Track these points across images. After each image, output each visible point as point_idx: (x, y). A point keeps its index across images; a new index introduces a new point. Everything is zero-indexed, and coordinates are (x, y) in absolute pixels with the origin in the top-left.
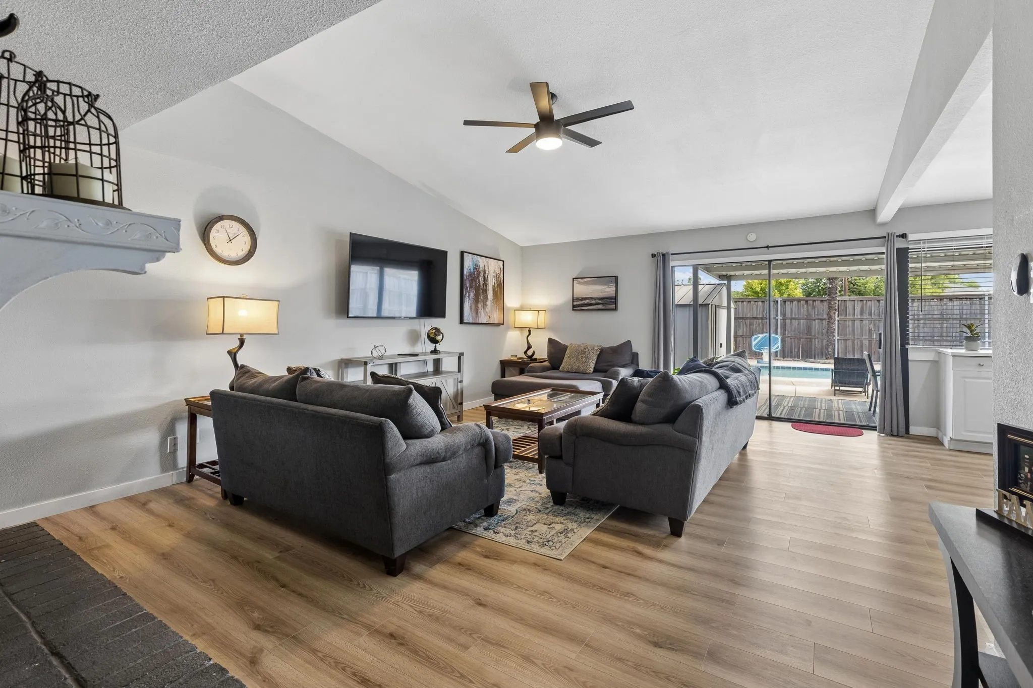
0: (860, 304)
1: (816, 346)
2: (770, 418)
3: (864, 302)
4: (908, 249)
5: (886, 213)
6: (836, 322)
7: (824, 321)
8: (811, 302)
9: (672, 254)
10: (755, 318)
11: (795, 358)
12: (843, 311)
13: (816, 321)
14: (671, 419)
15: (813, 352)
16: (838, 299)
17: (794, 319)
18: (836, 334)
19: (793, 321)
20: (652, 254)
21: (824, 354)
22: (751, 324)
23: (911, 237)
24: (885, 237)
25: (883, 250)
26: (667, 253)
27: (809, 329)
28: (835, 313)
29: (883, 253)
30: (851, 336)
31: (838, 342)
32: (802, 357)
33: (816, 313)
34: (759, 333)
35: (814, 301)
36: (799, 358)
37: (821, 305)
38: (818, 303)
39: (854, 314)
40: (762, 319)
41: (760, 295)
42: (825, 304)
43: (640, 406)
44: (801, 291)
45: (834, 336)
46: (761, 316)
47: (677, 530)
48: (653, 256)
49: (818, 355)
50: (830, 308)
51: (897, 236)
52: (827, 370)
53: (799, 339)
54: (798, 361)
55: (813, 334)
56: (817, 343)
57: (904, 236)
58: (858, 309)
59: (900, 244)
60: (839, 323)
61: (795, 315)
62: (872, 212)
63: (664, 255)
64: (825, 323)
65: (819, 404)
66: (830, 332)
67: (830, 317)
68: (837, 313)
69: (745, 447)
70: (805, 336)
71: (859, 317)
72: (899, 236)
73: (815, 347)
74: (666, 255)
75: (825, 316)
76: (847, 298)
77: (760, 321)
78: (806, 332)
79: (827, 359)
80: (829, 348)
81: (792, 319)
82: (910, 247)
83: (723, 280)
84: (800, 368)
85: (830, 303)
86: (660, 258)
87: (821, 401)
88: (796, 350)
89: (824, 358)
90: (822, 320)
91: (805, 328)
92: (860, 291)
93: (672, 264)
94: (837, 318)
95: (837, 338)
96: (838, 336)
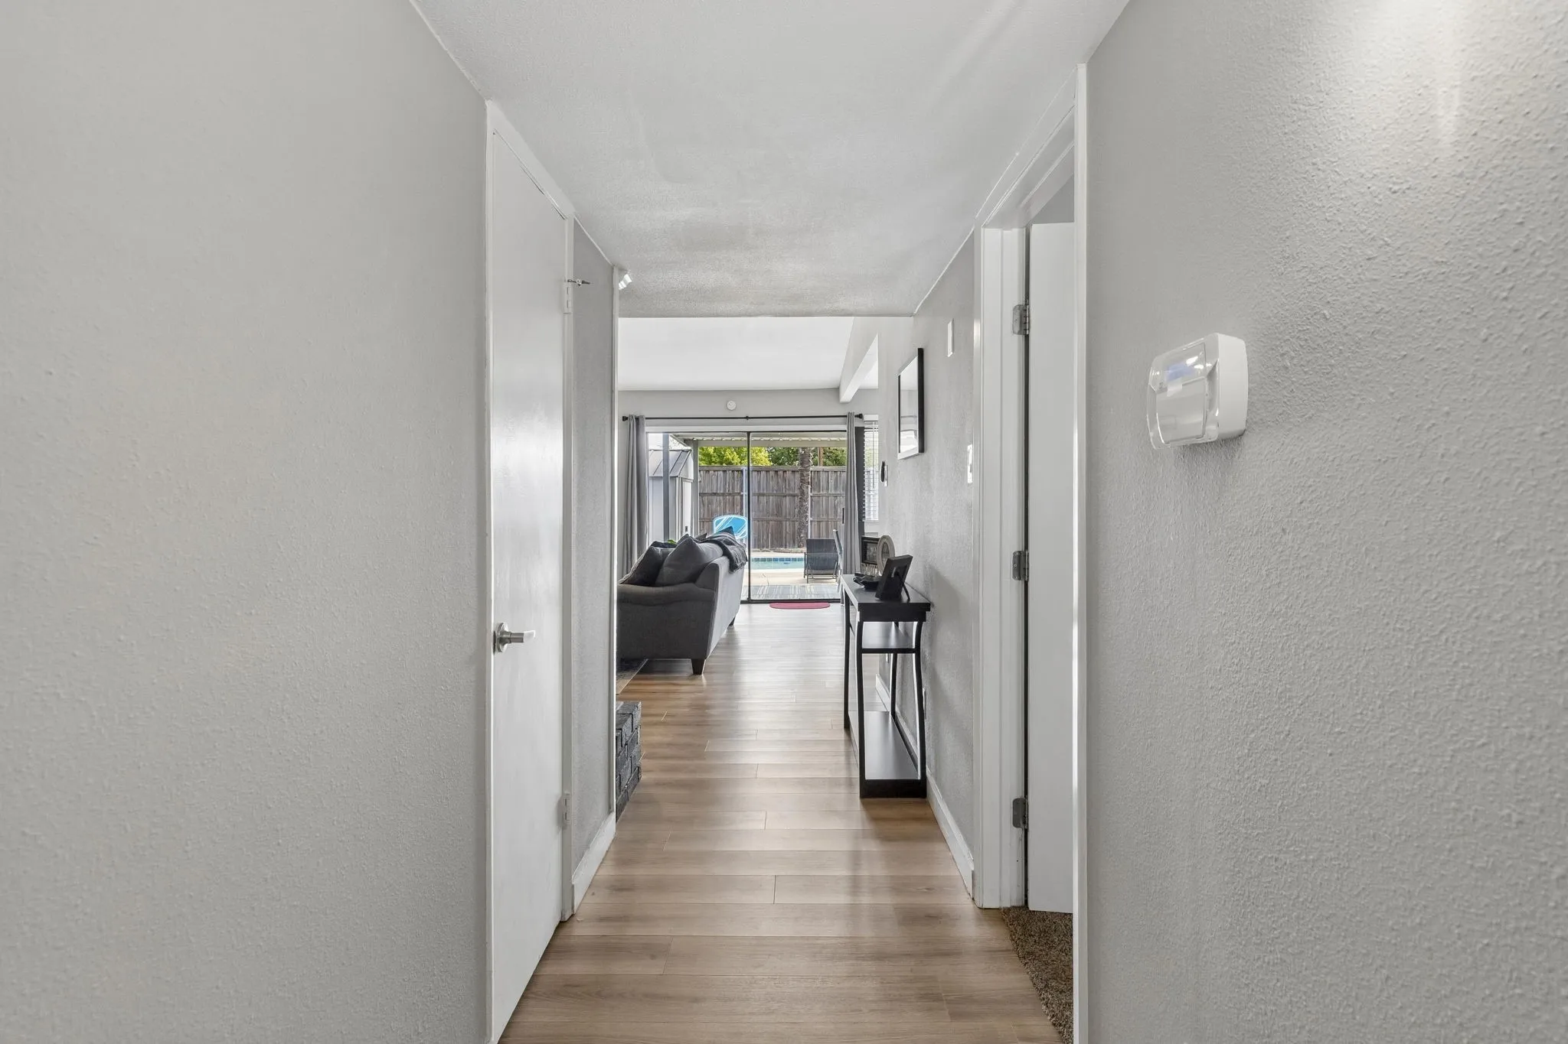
0: (834, 475)
1: (788, 530)
2: (749, 601)
3: (839, 473)
4: (864, 428)
5: (847, 395)
6: (809, 499)
7: (796, 498)
8: (781, 473)
9: (647, 418)
10: (715, 494)
11: (763, 547)
12: (816, 486)
13: (787, 498)
14: (693, 579)
15: (784, 539)
16: (811, 469)
17: (763, 495)
18: (809, 514)
19: (761, 498)
20: (623, 417)
21: (795, 542)
22: (710, 503)
23: (866, 418)
24: (846, 416)
25: (845, 427)
26: (642, 417)
27: (779, 507)
28: (808, 487)
29: (845, 431)
30: (825, 517)
31: (811, 524)
32: (772, 547)
33: (787, 487)
34: (720, 515)
35: (785, 472)
36: (767, 547)
37: (792, 477)
38: (788, 474)
39: (828, 489)
40: (723, 494)
41: (713, 459)
42: (798, 475)
43: (666, 571)
44: (767, 454)
45: (807, 516)
46: (722, 492)
47: (697, 670)
48: (625, 419)
49: (790, 544)
50: (802, 481)
51: (856, 416)
52: (800, 560)
53: (768, 522)
54: (767, 551)
55: (784, 514)
56: (787, 527)
57: (860, 416)
58: (832, 483)
59: (858, 423)
60: (812, 500)
61: (763, 490)
62: (836, 390)
63: (637, 419)
64: (797, 500)
65: (793, 590)
66: (802, 513)
67: (803, 493)
68: (810, 486)
69: (732, 624)
70: (775, 518)
71: (833, 492)
72: (857, 416)
73: (786, 532)
74: (640, 420)
75: (797, 492)
76: (820, 468)
77: (721, 498)
78: (776, 512)
79: (799, 547)
80: (801, 532)
81: (759, 495)
82: (866, 426)
83: (689, 445)
84: (770, 560)
85: (802, 475)
86: (633, 422)
87: (795, 588)
88: (765, 538)
89: (796, 546)
90: (794, 496)
91: (775, 507)
92: (837, 456)
93: (647, 429)
94: (810, 494)
95: (810, 519)
96: (811, 517)
